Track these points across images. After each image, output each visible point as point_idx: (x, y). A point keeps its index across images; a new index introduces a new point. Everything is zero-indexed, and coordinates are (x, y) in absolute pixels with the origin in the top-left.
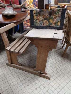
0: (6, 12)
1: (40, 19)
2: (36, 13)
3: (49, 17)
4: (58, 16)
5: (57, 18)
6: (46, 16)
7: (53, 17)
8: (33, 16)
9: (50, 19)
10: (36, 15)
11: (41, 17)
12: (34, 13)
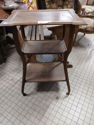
0: (10, 6)
1: (53, 7)
2: (48, 2)
3: (63, 4)
4: (72, 2)
5: (71, 3)
6: (60, 3)
7: (67, 3)
8: (46, 5)
9: (64, 6)
10: (49, 3)
11: (54, 5)
12: (46, 1)
